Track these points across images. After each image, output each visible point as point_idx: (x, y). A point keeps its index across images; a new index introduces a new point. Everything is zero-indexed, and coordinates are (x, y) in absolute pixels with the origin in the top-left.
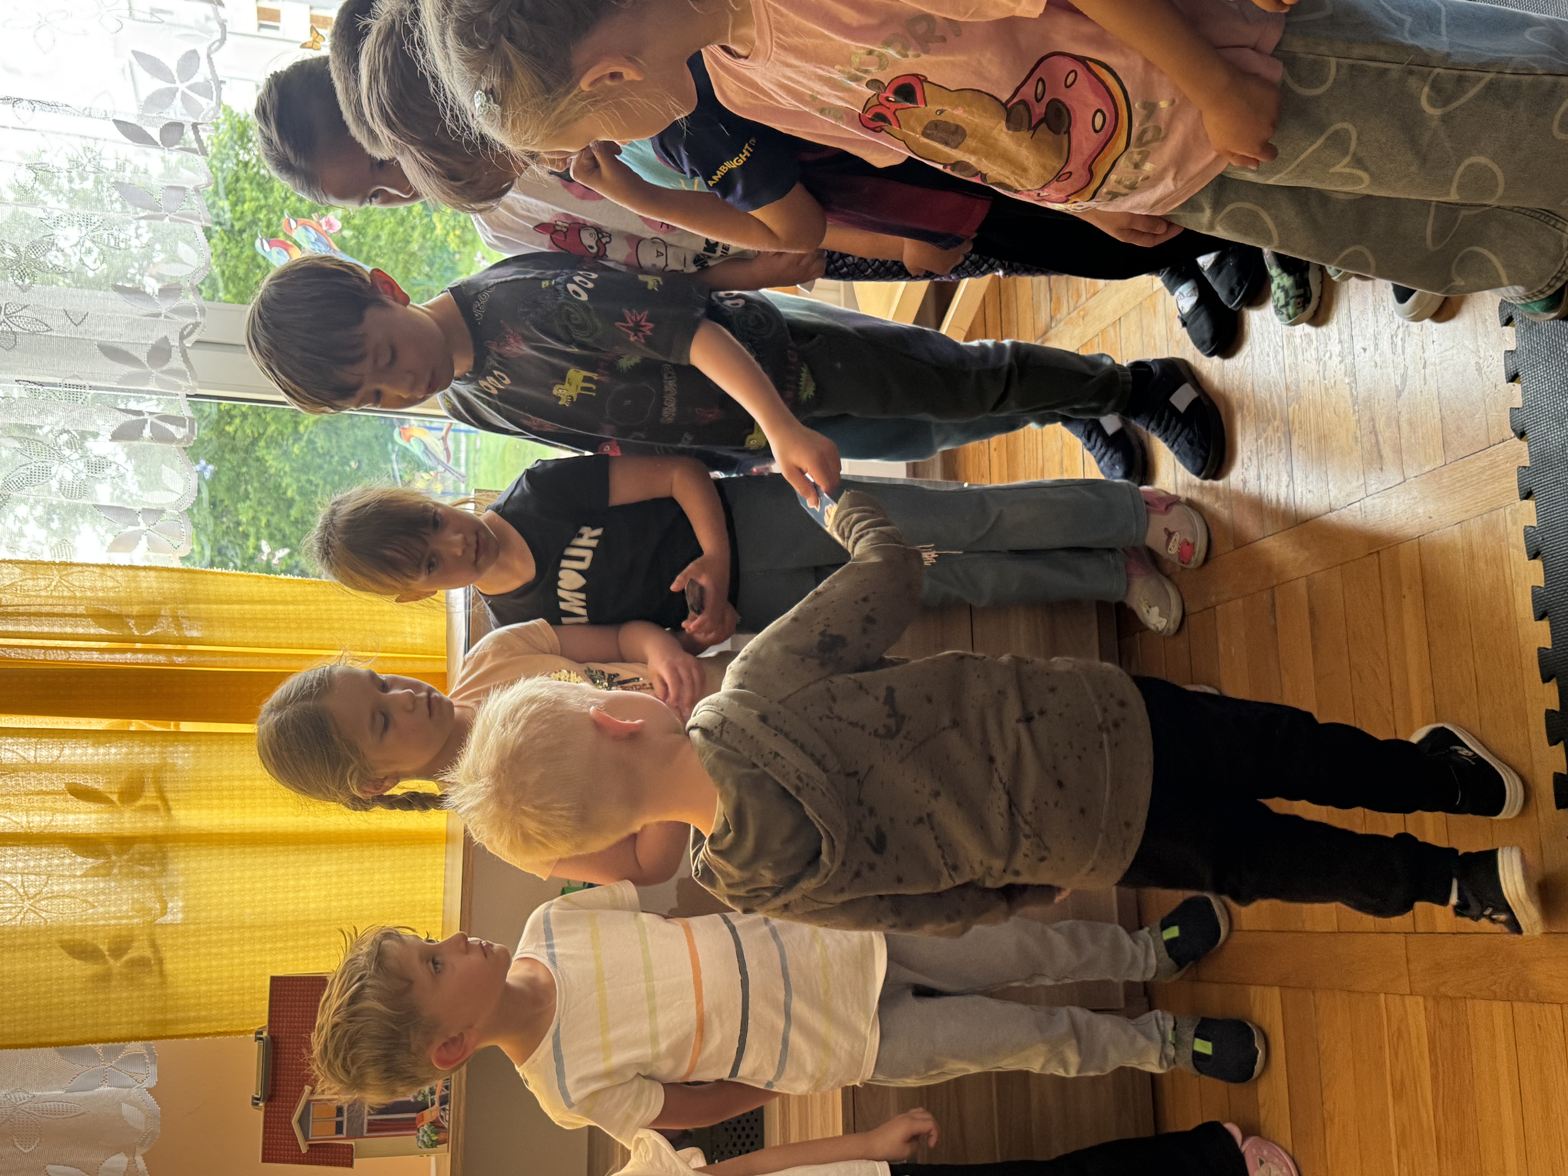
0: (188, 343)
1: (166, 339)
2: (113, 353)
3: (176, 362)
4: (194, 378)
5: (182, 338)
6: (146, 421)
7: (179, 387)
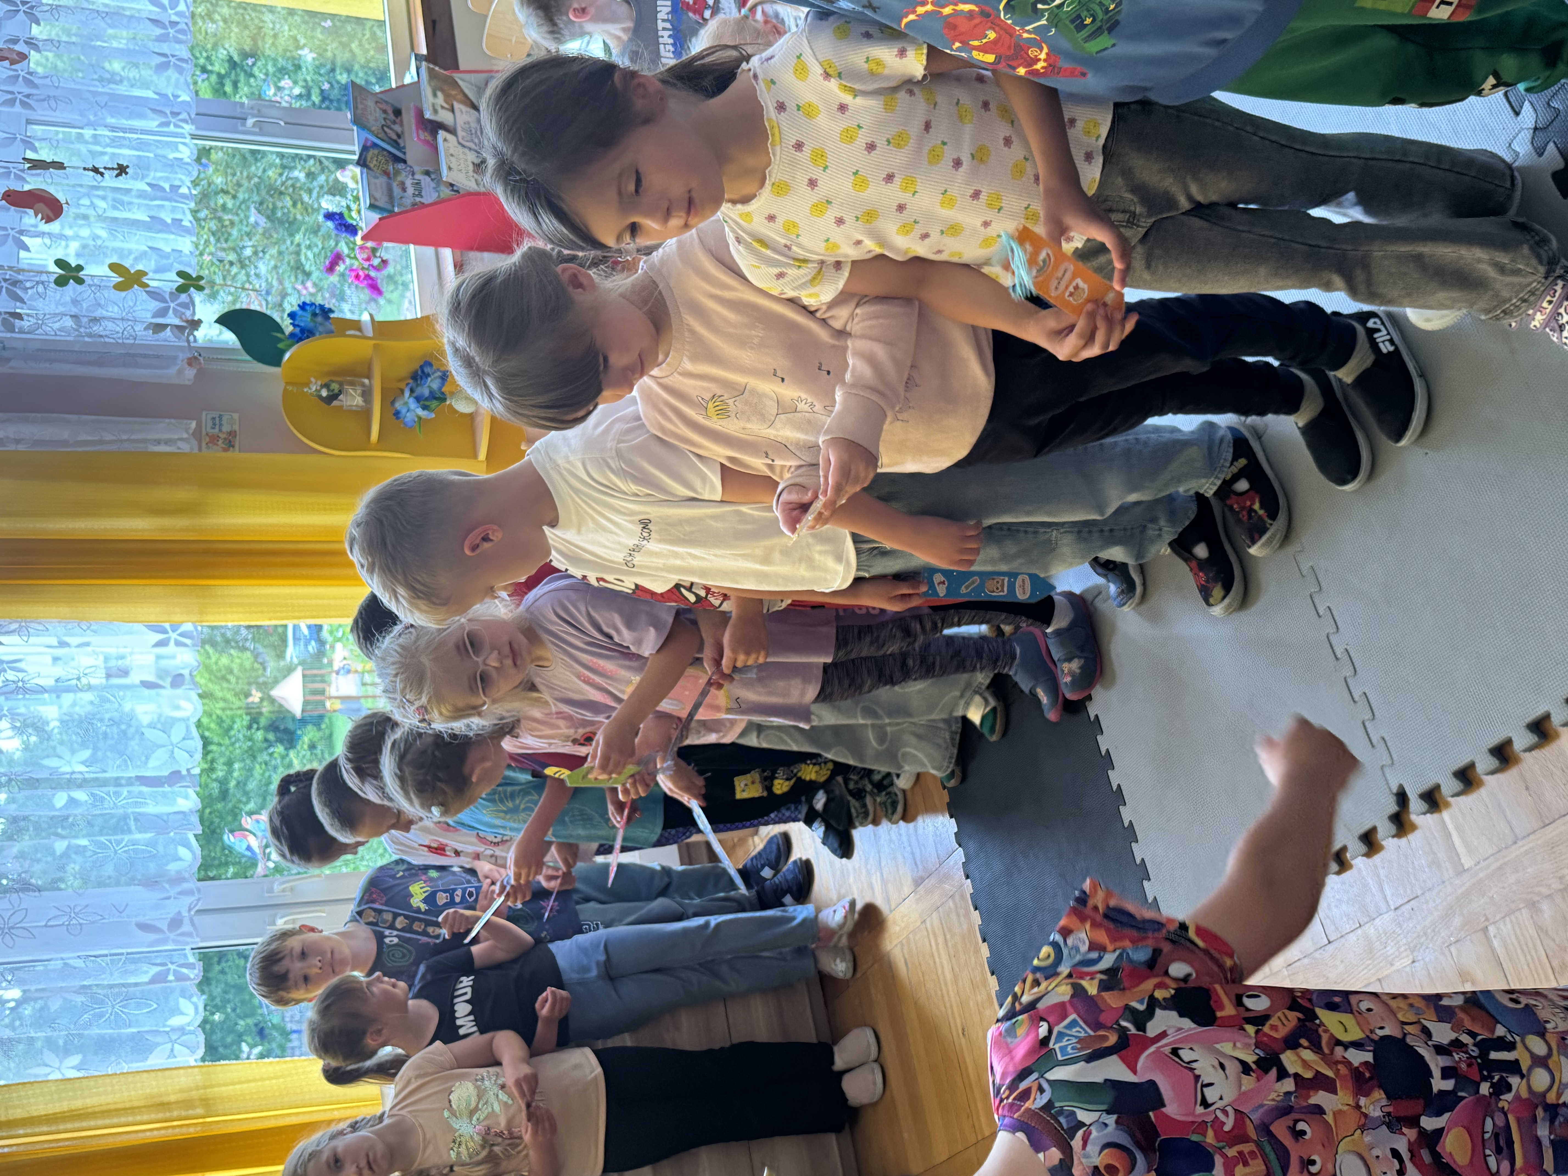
0: (192, 913)
1: (179, 913)
2: (144, 927)
3: (186, 927)
4: (198, 936)
5: (190, 910)
6: (169, 969)
7: (187, 943)
